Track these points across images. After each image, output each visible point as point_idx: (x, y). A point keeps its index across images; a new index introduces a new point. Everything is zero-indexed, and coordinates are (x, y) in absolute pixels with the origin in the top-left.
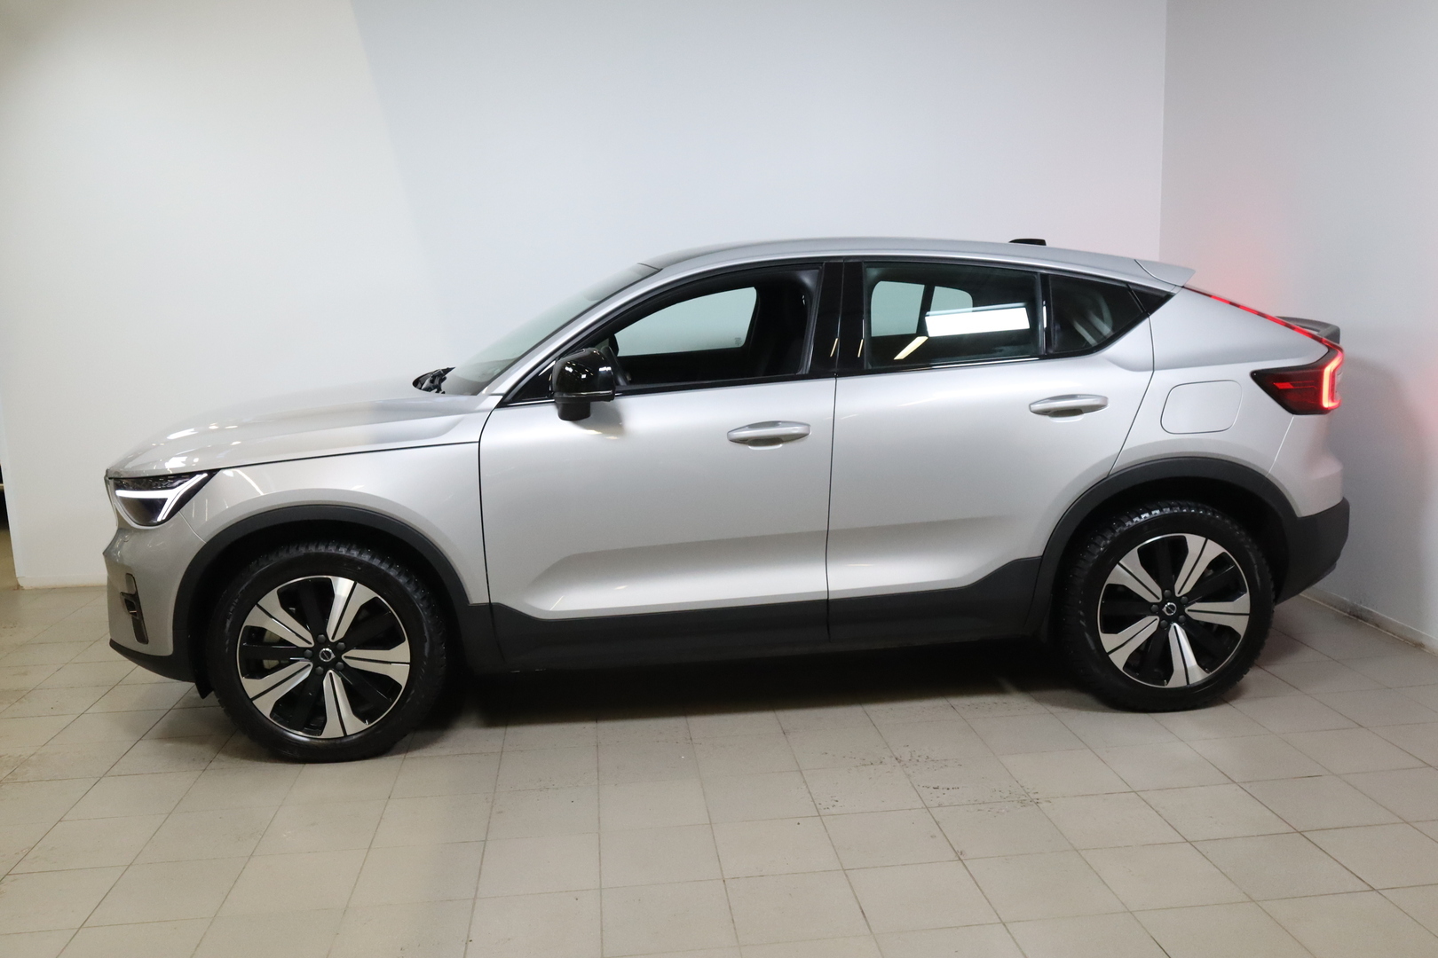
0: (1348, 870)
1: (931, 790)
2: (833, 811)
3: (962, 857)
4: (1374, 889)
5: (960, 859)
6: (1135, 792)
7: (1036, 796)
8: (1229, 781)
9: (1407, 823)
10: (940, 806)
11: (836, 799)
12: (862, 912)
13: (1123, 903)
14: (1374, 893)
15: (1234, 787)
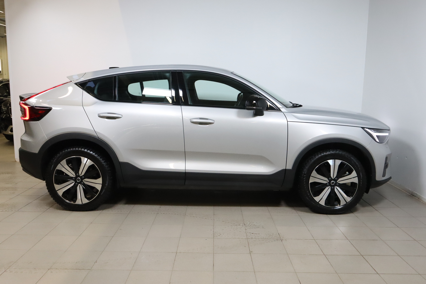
0: (372, 267)
1: (251, 234)
2: (218, 237)
3: (251, 253)
4: (378, 273)
5: (250, 253)
6: (315, 240)
7: (283, 238)
8: (347, 239)
9: (399, 256)
10: (251, 238)
11: (221, 234)
12: (213, 265)
13: (295, 270)
14: (378, 274)
15: (348, 241)
